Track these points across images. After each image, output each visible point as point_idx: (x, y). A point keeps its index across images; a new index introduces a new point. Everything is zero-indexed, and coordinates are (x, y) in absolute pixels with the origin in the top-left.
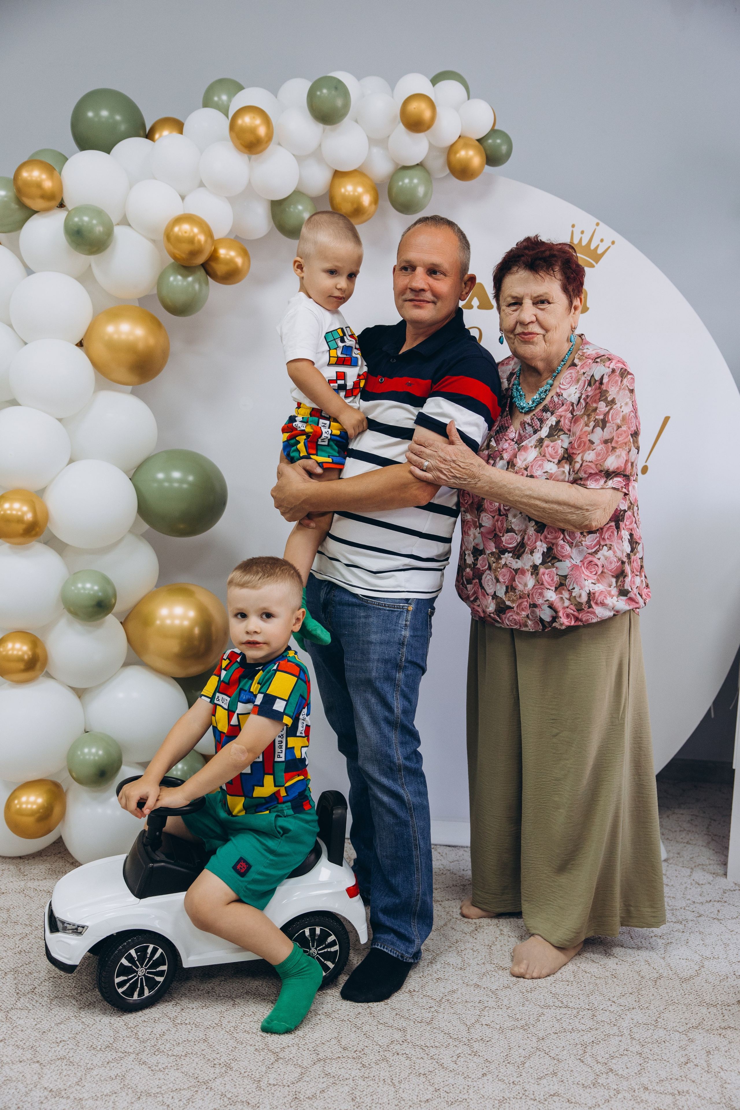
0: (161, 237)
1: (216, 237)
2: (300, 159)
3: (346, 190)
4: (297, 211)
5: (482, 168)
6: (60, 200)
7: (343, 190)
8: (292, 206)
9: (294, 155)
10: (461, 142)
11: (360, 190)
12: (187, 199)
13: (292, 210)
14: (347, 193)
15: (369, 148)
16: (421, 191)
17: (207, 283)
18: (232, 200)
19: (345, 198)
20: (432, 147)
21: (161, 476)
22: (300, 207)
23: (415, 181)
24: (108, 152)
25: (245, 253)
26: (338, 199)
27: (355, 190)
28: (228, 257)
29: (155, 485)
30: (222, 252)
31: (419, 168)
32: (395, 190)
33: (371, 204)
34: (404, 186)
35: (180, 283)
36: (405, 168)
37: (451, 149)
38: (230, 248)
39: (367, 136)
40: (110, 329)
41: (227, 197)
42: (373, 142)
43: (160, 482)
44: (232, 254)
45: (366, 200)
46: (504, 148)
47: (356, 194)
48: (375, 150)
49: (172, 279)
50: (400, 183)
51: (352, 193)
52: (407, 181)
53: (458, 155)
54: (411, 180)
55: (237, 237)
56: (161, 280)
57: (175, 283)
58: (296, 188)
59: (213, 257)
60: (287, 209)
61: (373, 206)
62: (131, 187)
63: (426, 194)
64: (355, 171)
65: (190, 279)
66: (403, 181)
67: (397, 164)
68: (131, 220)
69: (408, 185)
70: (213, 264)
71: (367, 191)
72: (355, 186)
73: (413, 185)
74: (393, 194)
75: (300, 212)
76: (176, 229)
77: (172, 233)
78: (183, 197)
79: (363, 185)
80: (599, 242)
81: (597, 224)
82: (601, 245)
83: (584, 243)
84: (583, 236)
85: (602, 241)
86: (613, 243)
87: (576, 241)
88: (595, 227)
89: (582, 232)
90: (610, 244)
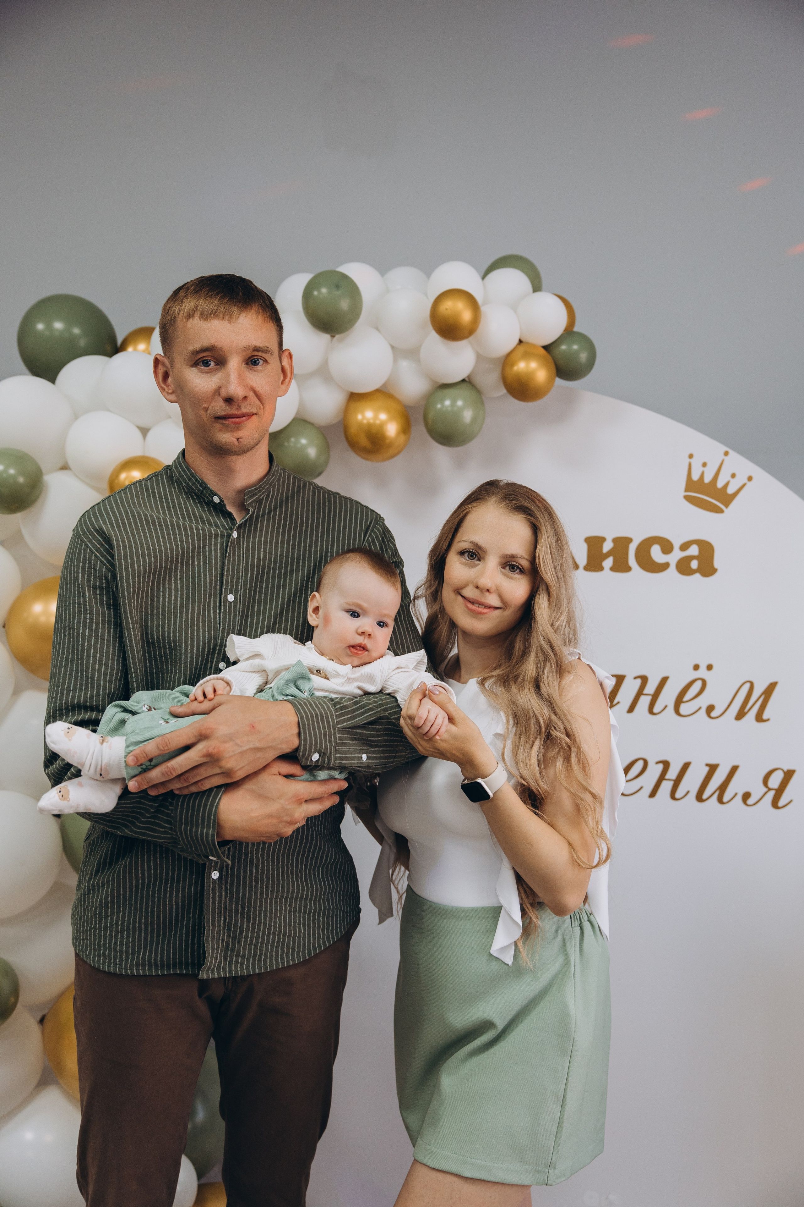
0: (105, 483)
3: (364, 417)
4: (299, 446)
5: (550, 383)
7: (360, 417)
8: (293, 439)
10: (521, 348)
11: (383, 416)
12: (150, 434)
13: (292, 444)
14: (365, 421)
15: (395, 361)
16: (468, 415)
19: (362, 427)
20: (480, 358)
22: (304, 441)
23: (460, 403)
24: (52, 378)
26: (353, 430)
27: (376, 417)
31: (464, 385)
32: (431, 415)
33: (398, 434)
34: (444, 409)
36: (445, 386)
37: (507, 360)
39: (393, 347)
42: (398, 352)
45: (392, 429)
46: (583, 356)
47: (378, 422)
48: (405, 365)
50: (439, 406)
51: (371, 421)
52: (447, 403)
53: (515, 368)
54: (454, 402)
58: (297, 414)
60: (286, 444)
61: (402, 438)
62: (75, 420)
63: (474, 419)
64: (378, 391)
66: (442, 402)
67: (435, 382)
68: (71, 464)
69: (450, 409)
71: (391, 419)
72: (376, 411)
73: (455, 409)
74: (430, 421)
75: (304, 447)
76: (123, 476)
77: (116, 481)
78: (144, 431)
79: (388, 411)
80: (728, 478)
81: (726, 454)
82: (732, 481)
83: (707, 479)
84: (705, 469)
85: (733, 476)
86: (750, 479)
87: (695, 477)
88: (723, 457)
89: (704, 465)
90: (745, 481)
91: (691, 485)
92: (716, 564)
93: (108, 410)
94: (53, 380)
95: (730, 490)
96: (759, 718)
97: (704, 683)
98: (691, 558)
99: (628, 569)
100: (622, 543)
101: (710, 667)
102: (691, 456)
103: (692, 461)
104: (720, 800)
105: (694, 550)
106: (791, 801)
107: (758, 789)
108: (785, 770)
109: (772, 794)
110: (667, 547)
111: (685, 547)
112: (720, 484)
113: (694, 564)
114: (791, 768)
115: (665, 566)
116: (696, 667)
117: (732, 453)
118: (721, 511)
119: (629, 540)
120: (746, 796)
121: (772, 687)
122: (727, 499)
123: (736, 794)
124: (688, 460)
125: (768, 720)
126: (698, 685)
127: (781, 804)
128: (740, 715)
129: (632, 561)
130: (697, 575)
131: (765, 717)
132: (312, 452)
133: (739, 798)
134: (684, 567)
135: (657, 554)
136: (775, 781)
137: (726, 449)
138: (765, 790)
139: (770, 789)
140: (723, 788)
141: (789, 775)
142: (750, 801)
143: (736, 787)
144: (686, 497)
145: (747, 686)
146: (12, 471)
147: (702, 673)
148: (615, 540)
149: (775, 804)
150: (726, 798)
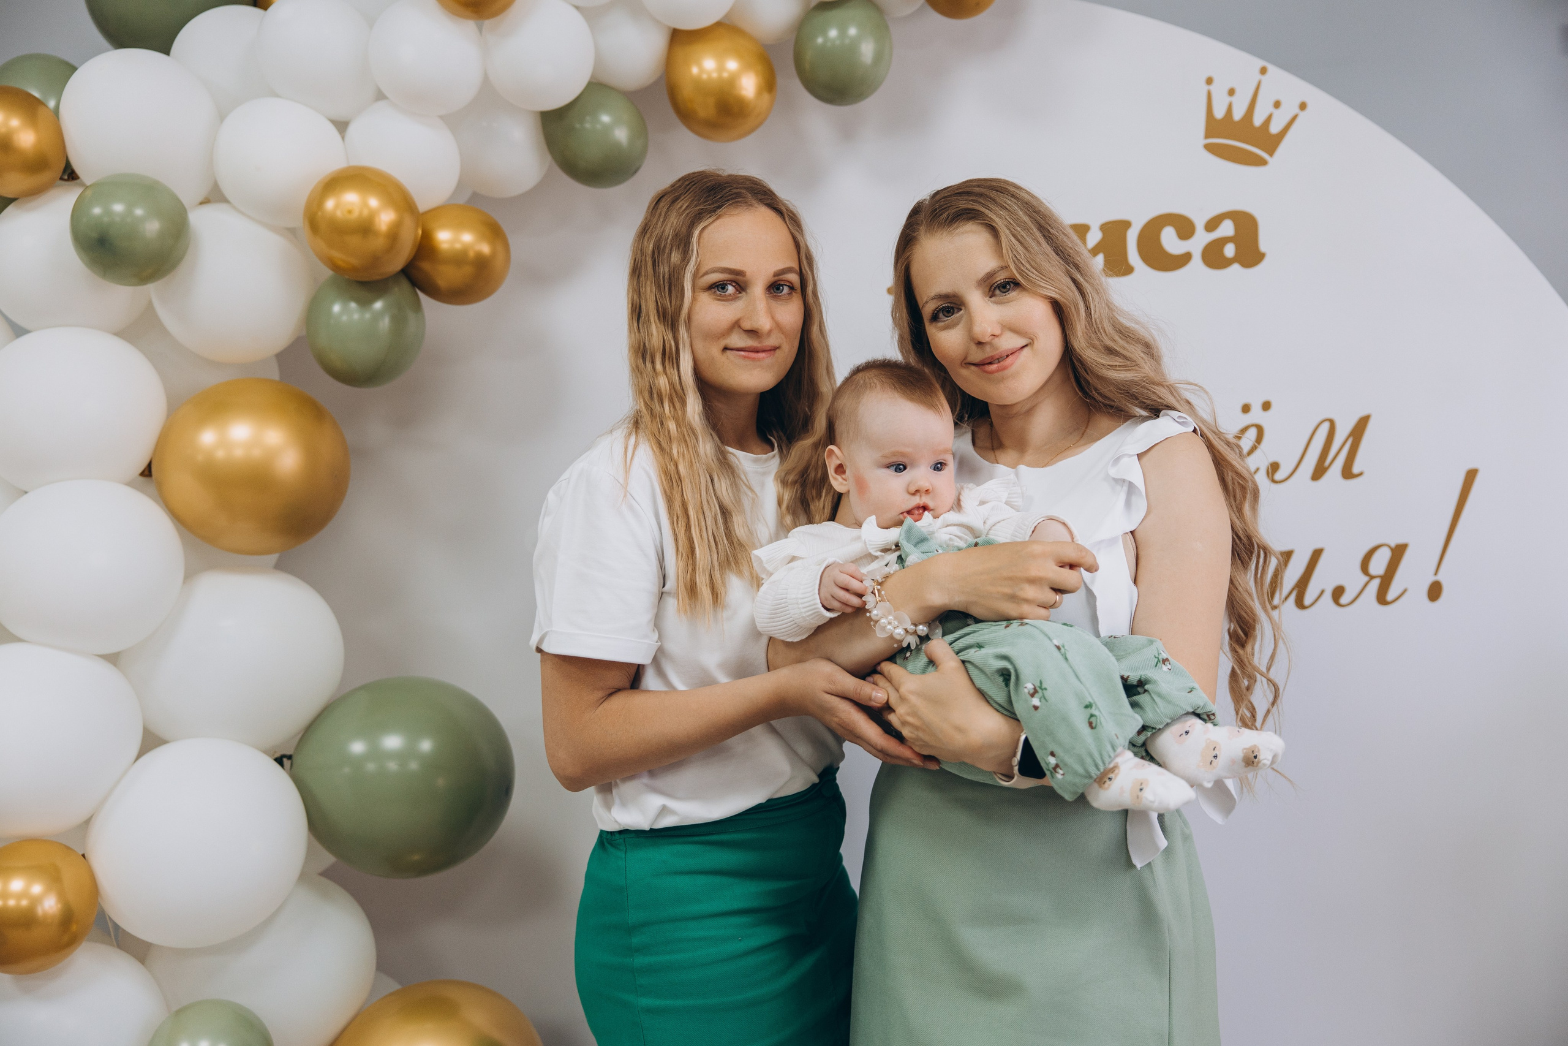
0: (298, 221)
1: (423, 206)
2: (591, 15)
3: (702, 70)
4: (599, 126)
6: (63, 166)
7: (695, 70)
8: (588, 118)
9: (577, 8)
11: (732, 65)
12: (352, 130)
13: (588, 126)
14: (705, 76)
16: (867, 50)
17: (417, 307)
18: (453, 121)
19: (701, 87)
21: (358, 747)
22: (605, 118)
23: (852, 31)
24: (164, 47)
25: (494, 232)
26: (686, 91)
27: (721, 68)
28: (458, 246)
29: (347, 770)
30: (444, 237)
31: (858, 3)
32: (809, 55)
33: (759, 93)
34: (829, 44)
35: (356, 316)
36: (826, 5)
38: (459, 226)
40: (208, 437)
41: (441, 117)
43: (357, 762)
44: (467, 238)
45: (749, 86)
47: (725, 75)
49: (337, 308)
50: (820, 40)
51: (715, 75)
52: (833, 33)
54: (843, 31)
55: (475, 196)
56: (313, 312)
57: (344, 318)
58: (593, 76)
59: (425, 248)
60: (578, 126)
61: (766, 97)
62: (222, 117)
63: (878, 57)
64: (719, 25)
65: (378, 305)
66: (824, 32)
68: (227, 190)
69: (838, 42)
70: (426, 266)
71: (746, 67)
72: (720, 58)
73: (847, 41)
74: (807, 66)
75: (608, 129)
76: (330, 204)
77: (320, 213)
78: (342, 126)
79: (738, 54)
80: (1270, 109)
81: (1263, 71)
82: (1277, 113)
83: (1238, 115)
84: (1234, 99)
85: (1277, 105)
86: (1303, 106)
87: (1219, 113)
88: (1258, 76)
89: (1231, 92)
90: (1296, 110)
91: (1214, 127)
92: (1263, 246)
93: (277, 96)
94: (167, 51)
95: (1275, 128)
96: (1348, 473)
97: (1260, 430)
98: (1224, 241)
99: (1128, 270)
100: (1115, 231)
101: (1266, 406)
102: (1209, 81)
103: (1212, 88)
104: (1300, 604)
105: (1227, 229)
106: (1405, 591)
107: (1354, 580)
108: (1393, 545)
109: (1376, 583)
110: (1185, 228)
111: (1212, 224)
112: (1258, 121)
113: (1230, 250)
114: (1401, 541)
115: (1186, 258)
116: (1246, 409)
117: (1271, 68)
118: (1262, 162)
119: (1126, 225)
120: (1338, 593)
121: (1362, 424)
122: (1270, 142)
123: (1322, 592)
124: (1205, 88)
125: (1361, 474)
126: (1252, 433)
127: (1390, 597)
128: (1319, 472)
129: (1133, 256)
130: (1236, 267)
131: (1356, 470)
132: (621, 135)
133: (1328, 596)
134: (1214, 257)
135: (1170, 240)
136: (1378, 565)
137: (1261, 63)
138: (1366, 579)
139: (1372, 577)
140: (1302, 585)
141: (1398, 552)
142: (1344, 600)
143: (1322, 581)
144: (1209, 148)
145: (1326, 427)
146: (139, 212)
147: (1257, 415)
148: (1105, 228)
149: (1382, 598)
150: (1307, 600)
